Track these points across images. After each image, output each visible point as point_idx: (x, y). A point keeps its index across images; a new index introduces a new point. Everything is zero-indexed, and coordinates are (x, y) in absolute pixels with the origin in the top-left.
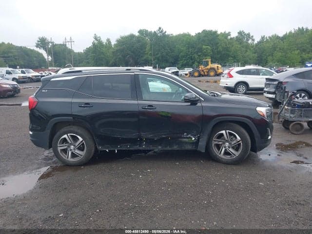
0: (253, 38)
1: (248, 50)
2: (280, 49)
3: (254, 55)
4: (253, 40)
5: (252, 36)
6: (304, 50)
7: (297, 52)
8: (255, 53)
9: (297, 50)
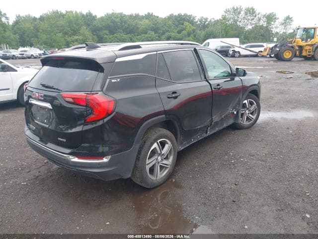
0: (7, 16)
1: (7, 30)
2: (43, 31)
3: (15, 36)
4: (7, 18)
5: (5, 14)
6: (65, 34)
7: (60, 35)
8: (15, 34)
9: (60, 32)
